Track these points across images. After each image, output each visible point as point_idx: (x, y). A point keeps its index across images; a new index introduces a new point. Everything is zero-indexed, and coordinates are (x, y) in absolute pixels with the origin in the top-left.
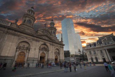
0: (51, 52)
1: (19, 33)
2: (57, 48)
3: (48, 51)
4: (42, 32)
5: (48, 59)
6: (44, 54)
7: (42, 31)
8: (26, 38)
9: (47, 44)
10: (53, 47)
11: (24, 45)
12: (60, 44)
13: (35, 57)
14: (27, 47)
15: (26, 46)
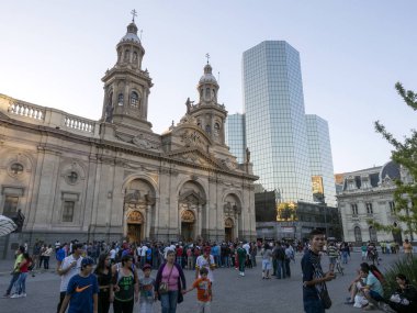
0: (213, 206)
1: (124, 156)
2: (232, 190)
3: (204, 206)
4: (182, 136)
5: (204, 230)
6: (193, 213)
7: (182, 132)
8: (143, 168)
9: (199, 180)
10: (220, 188)
11: (138, 191)
12: (243, 177)
13: (171, 226)
14: (146, 196)
15: (142, 194)
